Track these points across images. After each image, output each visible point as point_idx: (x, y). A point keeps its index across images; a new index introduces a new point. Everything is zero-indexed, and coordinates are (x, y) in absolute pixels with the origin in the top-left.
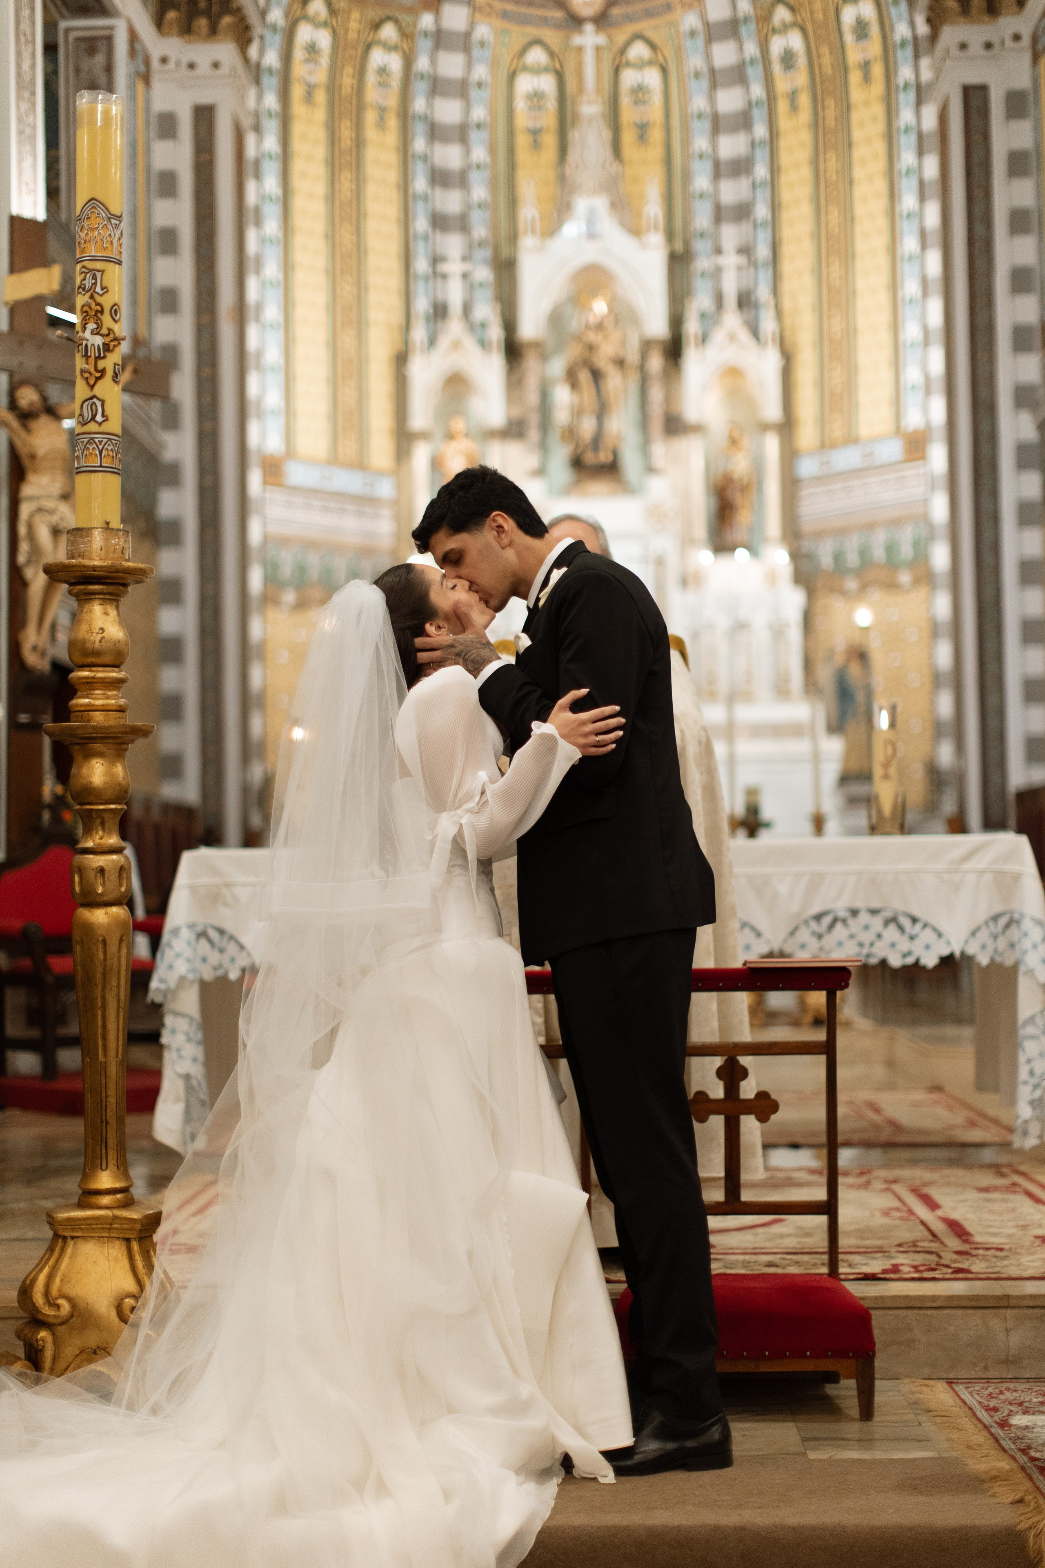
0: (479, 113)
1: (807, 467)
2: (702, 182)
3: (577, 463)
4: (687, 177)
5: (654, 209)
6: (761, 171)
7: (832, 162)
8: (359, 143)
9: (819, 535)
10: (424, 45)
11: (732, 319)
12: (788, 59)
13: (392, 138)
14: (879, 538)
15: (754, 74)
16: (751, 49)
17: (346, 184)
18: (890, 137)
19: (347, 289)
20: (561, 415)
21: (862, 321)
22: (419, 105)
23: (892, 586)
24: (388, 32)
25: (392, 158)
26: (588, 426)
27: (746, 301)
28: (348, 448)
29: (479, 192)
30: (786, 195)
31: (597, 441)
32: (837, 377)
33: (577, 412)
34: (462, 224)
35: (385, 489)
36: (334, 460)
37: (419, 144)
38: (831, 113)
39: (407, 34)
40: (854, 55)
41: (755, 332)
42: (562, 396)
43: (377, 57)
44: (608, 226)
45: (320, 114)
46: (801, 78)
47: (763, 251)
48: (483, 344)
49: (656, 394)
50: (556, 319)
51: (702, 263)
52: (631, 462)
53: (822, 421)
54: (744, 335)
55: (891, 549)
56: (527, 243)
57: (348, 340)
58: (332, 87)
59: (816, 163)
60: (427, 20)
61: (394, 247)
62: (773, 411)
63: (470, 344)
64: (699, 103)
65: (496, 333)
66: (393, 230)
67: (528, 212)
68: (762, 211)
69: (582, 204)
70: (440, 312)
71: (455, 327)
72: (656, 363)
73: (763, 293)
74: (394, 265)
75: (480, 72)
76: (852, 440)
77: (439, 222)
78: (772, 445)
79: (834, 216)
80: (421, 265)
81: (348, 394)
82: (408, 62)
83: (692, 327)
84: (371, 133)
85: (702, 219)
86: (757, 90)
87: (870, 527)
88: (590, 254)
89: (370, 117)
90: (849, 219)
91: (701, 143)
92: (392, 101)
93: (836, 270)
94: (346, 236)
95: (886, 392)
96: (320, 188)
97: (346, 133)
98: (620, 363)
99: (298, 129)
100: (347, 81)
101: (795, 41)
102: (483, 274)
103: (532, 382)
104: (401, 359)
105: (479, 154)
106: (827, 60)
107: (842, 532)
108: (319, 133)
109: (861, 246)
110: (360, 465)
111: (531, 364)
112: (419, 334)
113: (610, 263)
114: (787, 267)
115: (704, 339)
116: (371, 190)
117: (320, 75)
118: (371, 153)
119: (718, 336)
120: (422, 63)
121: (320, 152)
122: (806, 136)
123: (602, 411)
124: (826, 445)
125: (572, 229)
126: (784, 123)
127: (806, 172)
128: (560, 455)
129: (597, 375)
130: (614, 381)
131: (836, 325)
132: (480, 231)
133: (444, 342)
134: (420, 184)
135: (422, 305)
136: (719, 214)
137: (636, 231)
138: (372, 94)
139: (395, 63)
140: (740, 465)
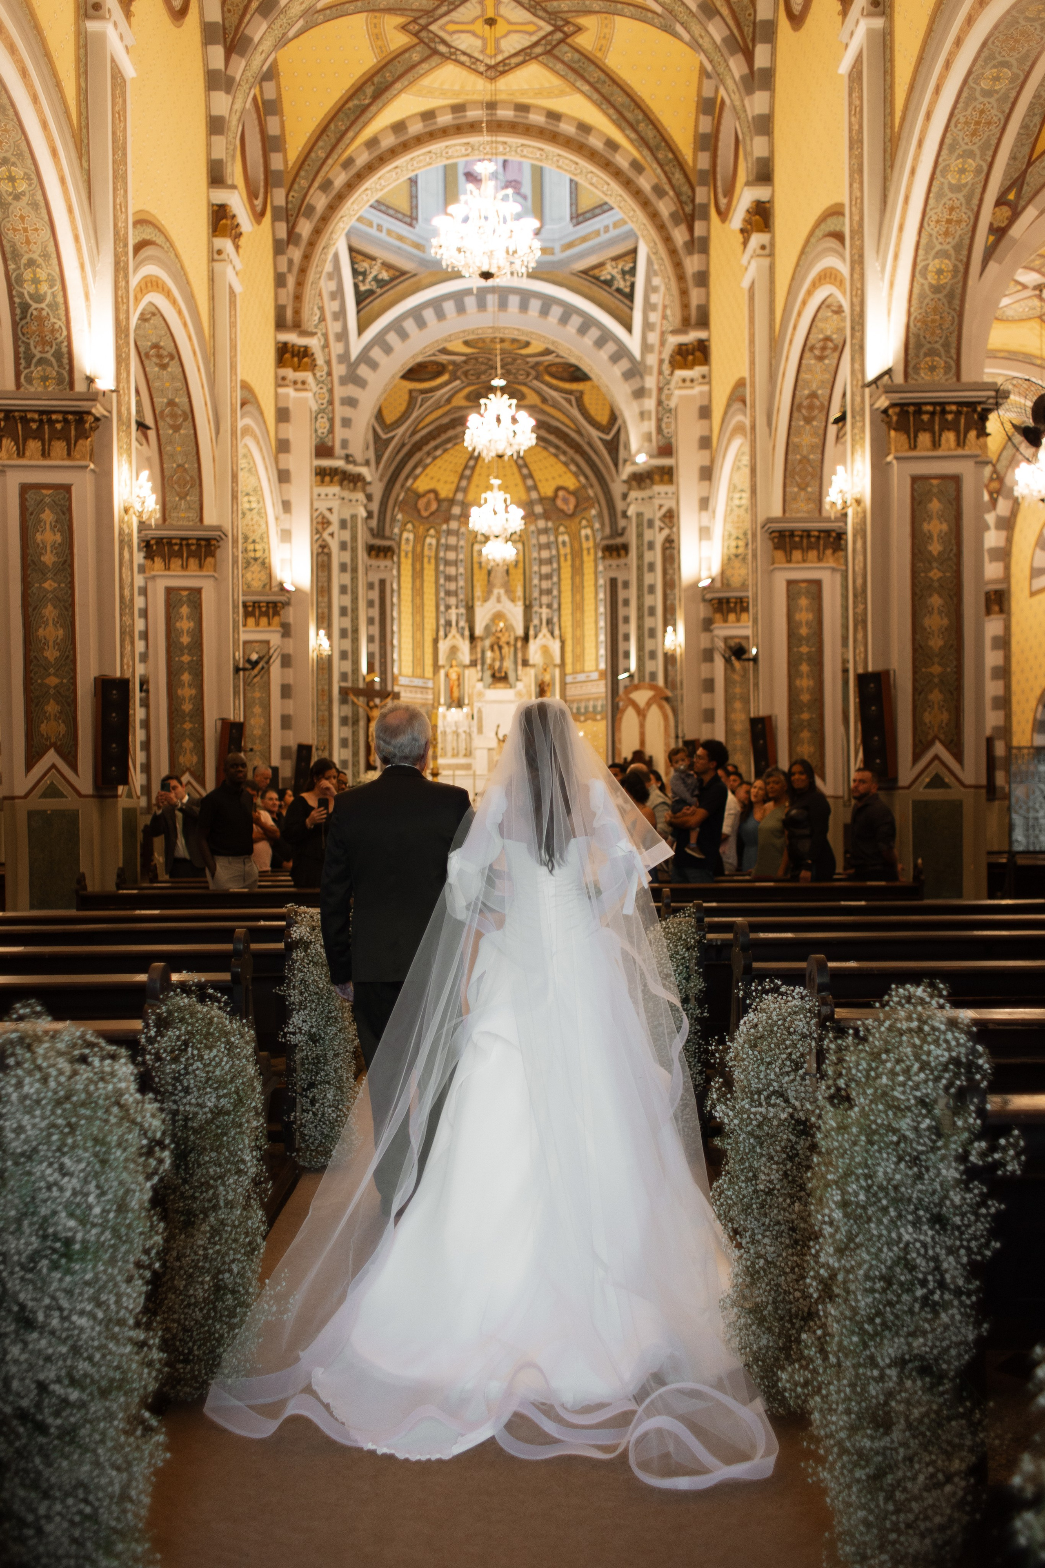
0: (461, 556)
1: (569, 679)
2: (536, 581)
3: (493, 676)
4: (531, 580)
5: (519, 592)
6: (555, 579)
7: (577, 579)
8: (422, 569)
9: (573, 701)
10: (443, 535)
11: (545, 630)
12: (564, 543)
13: (433, 566)
14: (591, 703)
15: (553, 546)
16: (552, 538)
17: (418, 583)
18: (596, 573)
19: (418, 618)
20: (488, 661)
21: (587, 633)
22: (442, 554)
23: (595, 720)
24: (432, 532)
25: (433, 573)
26: (497, 665)
27: (549, 622)
28: (419, 671)
29: (461, 583)
30: (563, 588)
31: (500, 668)
32: (578, 650)
33: (494, 660)
34: (456, 594)
35: (430, 684)
36: (414, 676)
37: (441, 568)
38: (577, 563)
39: (438, 532)
40: (585, 545)
41: (552, 634)
42: (489, 654)
43: (428, 540)
44: (504, 598)
45: (410, 561)
46: (568, 550)
47: (555, 606)
48: (462, 635)
49: (520, 655)
50: (487, 628)
51: (536, 608)
52: (511, 676)
53: (573, 664)
54: (549, 635)
55: (595, 707)
56: (477, 604)
57: (418, 635)
58: (414, 551)
59: (573, 578)
60: (445, 527)
61: (433, 603)
62: (558, 661)
63: (458, 636)
64: (535, 555)
65: (467, 633)
66: (433, 598)
67: (478, 593)
68: (555, 592)
69: (496, 591)
70: (448, 624)
71: (454, 631)
72: (519, 644)
73: (555, 620)
74: (433, 609)
75: (462, 543)
76: (583, 671)
77: (448, 593)
78: (557, 672)
79: (578, 597)
80: (442, 608)
81: (419, 653)
82: (438, 541)
83: (532, 632)
84: (426, 565)
85: (536, 594)
86: (554, 552)
87: (588, 700)
88: (499, 607)
89: (426, 560)
90: (583, 599)
91: (536, 568)
92: (433, 554)
93: (578, 615)
94: (418, 601)
95: (593, 657)
96: (410, 586)
97: (418, 566)
98: (508, 643)
99: (403, 566)
100: (419, 549)
101: (566, 538)
102: (462, 610)
103: (479, 650)
104: (436, 641)
105: (461, 570)
106: (576, 546)
107: (580, 701)
108: (410, 567)
109: (586, 608)
110: (423, 677)
111: (479, 644)
112: (442, 633)
113: (505, 611)
114: (563, 612)
115: (536, 637)
116: (426, 584)
117: (410, 548)
118: (426, 572)
119: (540, 636)
120: (443, 541)
121: (410, 573)
122: (569, 569)
123: (502, 659)
124: (575, 672)
125: (493, 599)
126: (563, 564)
127: (569, 581)
128: (488, 674)
129: (500, 648)
130: (505, 650)
131: (578, 633)
132: (461, 596)
133: (450, 636)
134: (442, 581)
135: (442, 621)
136: (541, 592)
137: (513, 600)
138: (426, 552)
139: (434, 541)
140: (547, 678)
